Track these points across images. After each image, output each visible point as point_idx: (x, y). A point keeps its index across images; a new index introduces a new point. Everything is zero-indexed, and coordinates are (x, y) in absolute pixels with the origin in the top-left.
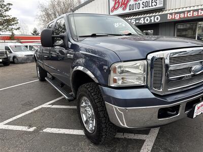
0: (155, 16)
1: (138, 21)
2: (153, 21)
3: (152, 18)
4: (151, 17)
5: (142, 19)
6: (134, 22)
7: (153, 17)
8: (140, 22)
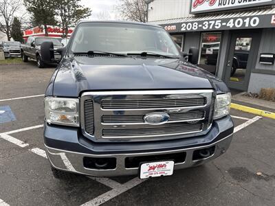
0: (251, 18)
1: (224, 24)
2: (247, 25)
3: (247, 21)
4: (245, 18)
5: (232, 21)
6: (220, 25)
7: (248, 19)
8: (228, 25)
